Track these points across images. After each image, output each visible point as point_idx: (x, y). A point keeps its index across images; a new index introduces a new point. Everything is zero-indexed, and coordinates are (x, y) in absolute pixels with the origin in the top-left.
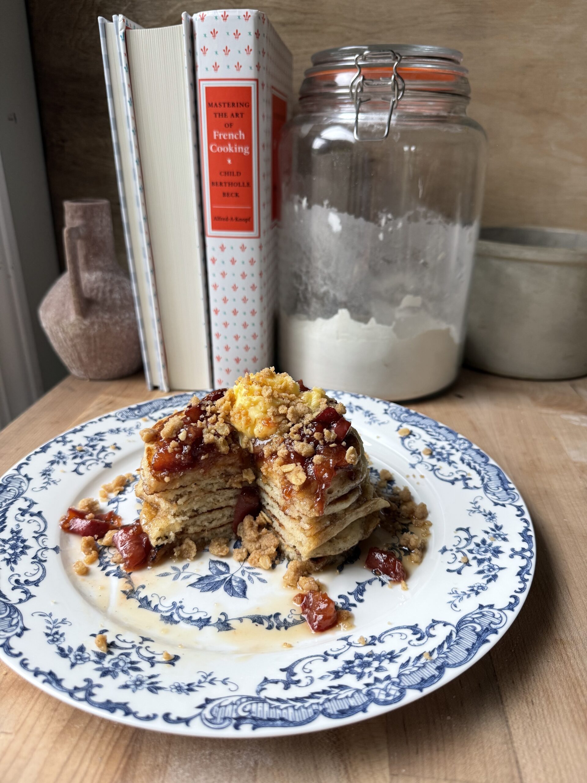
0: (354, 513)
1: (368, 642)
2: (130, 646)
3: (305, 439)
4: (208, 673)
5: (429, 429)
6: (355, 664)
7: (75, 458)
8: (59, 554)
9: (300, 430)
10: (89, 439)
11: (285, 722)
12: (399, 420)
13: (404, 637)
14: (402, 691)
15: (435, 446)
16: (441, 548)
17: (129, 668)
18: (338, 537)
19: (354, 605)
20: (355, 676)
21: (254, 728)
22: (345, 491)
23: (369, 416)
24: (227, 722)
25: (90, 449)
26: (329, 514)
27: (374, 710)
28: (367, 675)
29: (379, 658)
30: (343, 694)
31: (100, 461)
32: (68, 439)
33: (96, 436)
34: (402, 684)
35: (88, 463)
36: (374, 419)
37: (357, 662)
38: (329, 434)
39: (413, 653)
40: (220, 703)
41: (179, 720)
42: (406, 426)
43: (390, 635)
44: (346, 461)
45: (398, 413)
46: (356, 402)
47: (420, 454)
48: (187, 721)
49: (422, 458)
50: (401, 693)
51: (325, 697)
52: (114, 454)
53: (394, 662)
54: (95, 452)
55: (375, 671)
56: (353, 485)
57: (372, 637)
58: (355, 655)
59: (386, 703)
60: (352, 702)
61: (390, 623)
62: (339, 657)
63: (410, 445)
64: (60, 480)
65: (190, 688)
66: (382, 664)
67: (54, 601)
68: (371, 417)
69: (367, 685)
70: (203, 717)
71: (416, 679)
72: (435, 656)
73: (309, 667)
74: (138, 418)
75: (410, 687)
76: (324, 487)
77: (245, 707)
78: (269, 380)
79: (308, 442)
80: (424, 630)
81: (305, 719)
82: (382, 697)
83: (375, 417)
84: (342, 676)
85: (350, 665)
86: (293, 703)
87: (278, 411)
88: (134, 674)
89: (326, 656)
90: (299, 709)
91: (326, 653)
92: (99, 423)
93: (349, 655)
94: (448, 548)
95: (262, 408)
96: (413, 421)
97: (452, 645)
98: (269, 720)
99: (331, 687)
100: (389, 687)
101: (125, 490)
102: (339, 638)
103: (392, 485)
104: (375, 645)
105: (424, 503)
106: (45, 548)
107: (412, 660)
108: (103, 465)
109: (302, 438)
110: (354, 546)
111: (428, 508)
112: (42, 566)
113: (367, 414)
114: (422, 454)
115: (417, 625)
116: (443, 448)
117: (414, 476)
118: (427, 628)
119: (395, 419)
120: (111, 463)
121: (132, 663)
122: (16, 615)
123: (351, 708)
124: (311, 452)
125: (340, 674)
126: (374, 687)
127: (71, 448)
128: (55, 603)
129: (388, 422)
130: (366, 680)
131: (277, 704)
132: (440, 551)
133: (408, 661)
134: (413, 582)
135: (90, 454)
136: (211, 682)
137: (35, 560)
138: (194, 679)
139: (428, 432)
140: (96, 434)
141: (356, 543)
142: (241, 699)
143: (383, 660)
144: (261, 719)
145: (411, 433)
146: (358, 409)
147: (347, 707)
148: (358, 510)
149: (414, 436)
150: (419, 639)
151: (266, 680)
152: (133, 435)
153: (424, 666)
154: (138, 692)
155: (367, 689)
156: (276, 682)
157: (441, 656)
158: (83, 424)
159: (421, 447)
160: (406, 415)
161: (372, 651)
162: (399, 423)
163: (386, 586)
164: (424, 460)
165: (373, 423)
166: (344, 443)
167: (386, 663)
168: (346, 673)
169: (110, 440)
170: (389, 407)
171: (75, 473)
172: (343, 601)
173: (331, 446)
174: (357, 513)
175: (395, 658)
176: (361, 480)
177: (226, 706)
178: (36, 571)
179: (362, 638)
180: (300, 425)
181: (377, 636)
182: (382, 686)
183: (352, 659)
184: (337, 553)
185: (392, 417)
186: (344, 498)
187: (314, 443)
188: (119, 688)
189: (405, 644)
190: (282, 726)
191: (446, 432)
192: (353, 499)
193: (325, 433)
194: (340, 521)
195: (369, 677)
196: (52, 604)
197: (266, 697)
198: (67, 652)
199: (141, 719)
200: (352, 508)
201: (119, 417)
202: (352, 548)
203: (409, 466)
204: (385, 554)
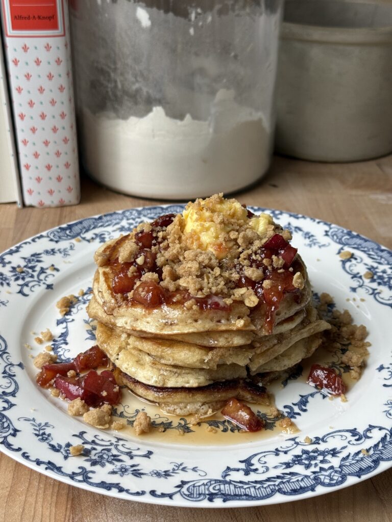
0: (298, 333)
1: (313, 441)
2: (108, 443)
3: (254, 265)
4: (179, 464)
5: (371, 253)
6: (303, 458)
7: (17, 279)
8: (24, 370)
9: (250, 256)
10: (27, 260)
11: (249, 497)
12: (340, 243)
13: (344, 438)
14: (344, 478)
15: (377, 270)
16: (378, 366)
17: (113, 460)
18: (283, 355)
19: (299, 414)
20: (304, 466)
21: (224, 501)
22: (291, 313)
23: (309, 238)
24: (202, 497)
25: (30, 271)
26: (276, 333)
27: (321, 490)
28: (313, 466)
29: (323, 453)
30: (294, 479)
31: (42, 282)
32: (6, 261)
33: (33, 258)
34: (343, 472)
35: (31, 285)
36: (315, 241)
37: (304, 456)
38: (278, 261)
39: (352, 450)
40: (194, 484)
41: (163, 495)
42: (347, 249)
43: (332, 436)
44: (293, 286)
45: (340, 235)
46: (295, 222)
47: (360, 277)
48: (170, 496)
49: (363, 282)
50: (343, 479)
51: (279, 480)
52: (54, 275)
53: (336, 456)
54: (35, 274)
55: (320, 463)
56: (298, 308)
57: (316, 438)
58: (302, 451)
59: (330, 485)
60: (302, 484)
61: (331, 428)
62: (289, 453)
63: (352, 268)
64: (8, 302)
65: (167, 474)
66: (326, 458)
67: (33, 409)
68: (311, 239)
69: (314, 473)
70: (182, 493)
71: (356, 468)
72: (371, 452)
73: (263, 460)
74: (70, 239)
75: (349, 474)
76: (273, 309)
77: (215, 487)
78: (218, 206)
79: (258, 267)
80: (362, 433)
81: (264, 495)
82: (327, 481)
83: (316, 240)
84: (292, 466)
85: (299, 459)
86: (255, 485)
87: (229, 237)
88: (119, 464)
89: (277, 452)
90: (259, 488)
91: (277, 450)
92: (33, 243)
93: (298, 451)
94: (385, 366)
95: (214, 234)
96: (355, 244)
97: (386, 445)
98: (236, 495)
99: (283, 474)
100: (333, 474)
101: (70, 311)
102: (287, 439)
103: (332, 308)
104: (319, 444)
105: (364, 325)
106: (10, 364)
107: (351, 455)
108: (45, 286)
109: (251, 264)
110: (297, 364)
111: (368, 329)
112: (13, 380)
113: (307, 236)
114: (363, 278)
115: (355, 429)
116: (384, 272)
117: (354, 300)
118: (364, 431)
119: (336, 242)
120: (52, 285)
121: (114, 456)
122: (4, 420)
123: (301, 488)
124: (260, 277)
125: (291, 465)
126: (319, 474)
127: (11, 269)
128: (35, 410)
129: (329, 244)
130: (313, 469)
131: (240, 485)
132: (378, 369)
133: (348, 456)
134: (352, 395)
135: (30, 275)
136: (184, 469)
137: (5, 375)
138: (170, 467)
139: (369, 255)
140: (32, 255)
141: (300, 361)
142: (210, 481)
143: (326, 455)
144: (228, 495)
145: (352, 256)
146: (297, 230)
147: (299, 488)
148: (302, 330)
149: (356, 259)
150: (357, 440)
151: (228, 468)
152: (68, 256)
153: (362, 459)
154: (125, 476)
155: (314, 475)
156: (238, 470)
157: (375, 452)
158: (18, 245)
159: (362, 269)
160: (347, 237)
161: (316, 448)
162: (340, 246)
163: (327, 399)
164: (365, 284)
165: (313, 245)
166: (291, 269)
167: (329, 457)
168: (296, 464)
169: (47, 261)
170: (331, 228)
171: (20, 295)
172: (288, 410)
173: (279, 271)
174: (302, 333)
175: (336, 453)
176: (306, 303)
177: (199, 486)
178: (10, 384)
179: (307, 438)
180: (250, 251)
181: (321, 437)
182: (327, 473)
183: (301, 454)
184: (283, 369)
185: (333, 239)
186: (290, 319)
187: (263, 268)
188: (109, 473)
189: (345, 443)
190: (247, 500)
191: (388, 255)
192: (298, 320)
193: (274, 260)
194: (287, 340)
195: (315, 467)
196: (32, 411)
197: (230, 480)
198: (57, 448)
199: (132, 494)
200: (297, 329)
201: (52, 237)
202: (295, 365)
203: (349, 290)
204: (326, 371)
